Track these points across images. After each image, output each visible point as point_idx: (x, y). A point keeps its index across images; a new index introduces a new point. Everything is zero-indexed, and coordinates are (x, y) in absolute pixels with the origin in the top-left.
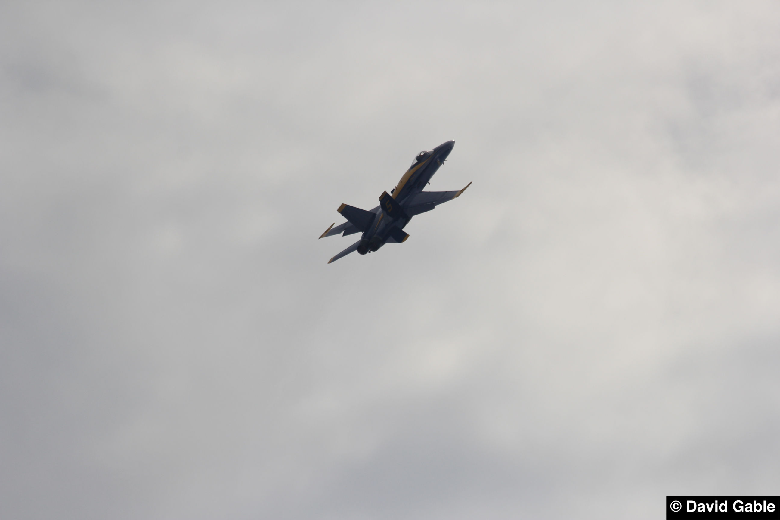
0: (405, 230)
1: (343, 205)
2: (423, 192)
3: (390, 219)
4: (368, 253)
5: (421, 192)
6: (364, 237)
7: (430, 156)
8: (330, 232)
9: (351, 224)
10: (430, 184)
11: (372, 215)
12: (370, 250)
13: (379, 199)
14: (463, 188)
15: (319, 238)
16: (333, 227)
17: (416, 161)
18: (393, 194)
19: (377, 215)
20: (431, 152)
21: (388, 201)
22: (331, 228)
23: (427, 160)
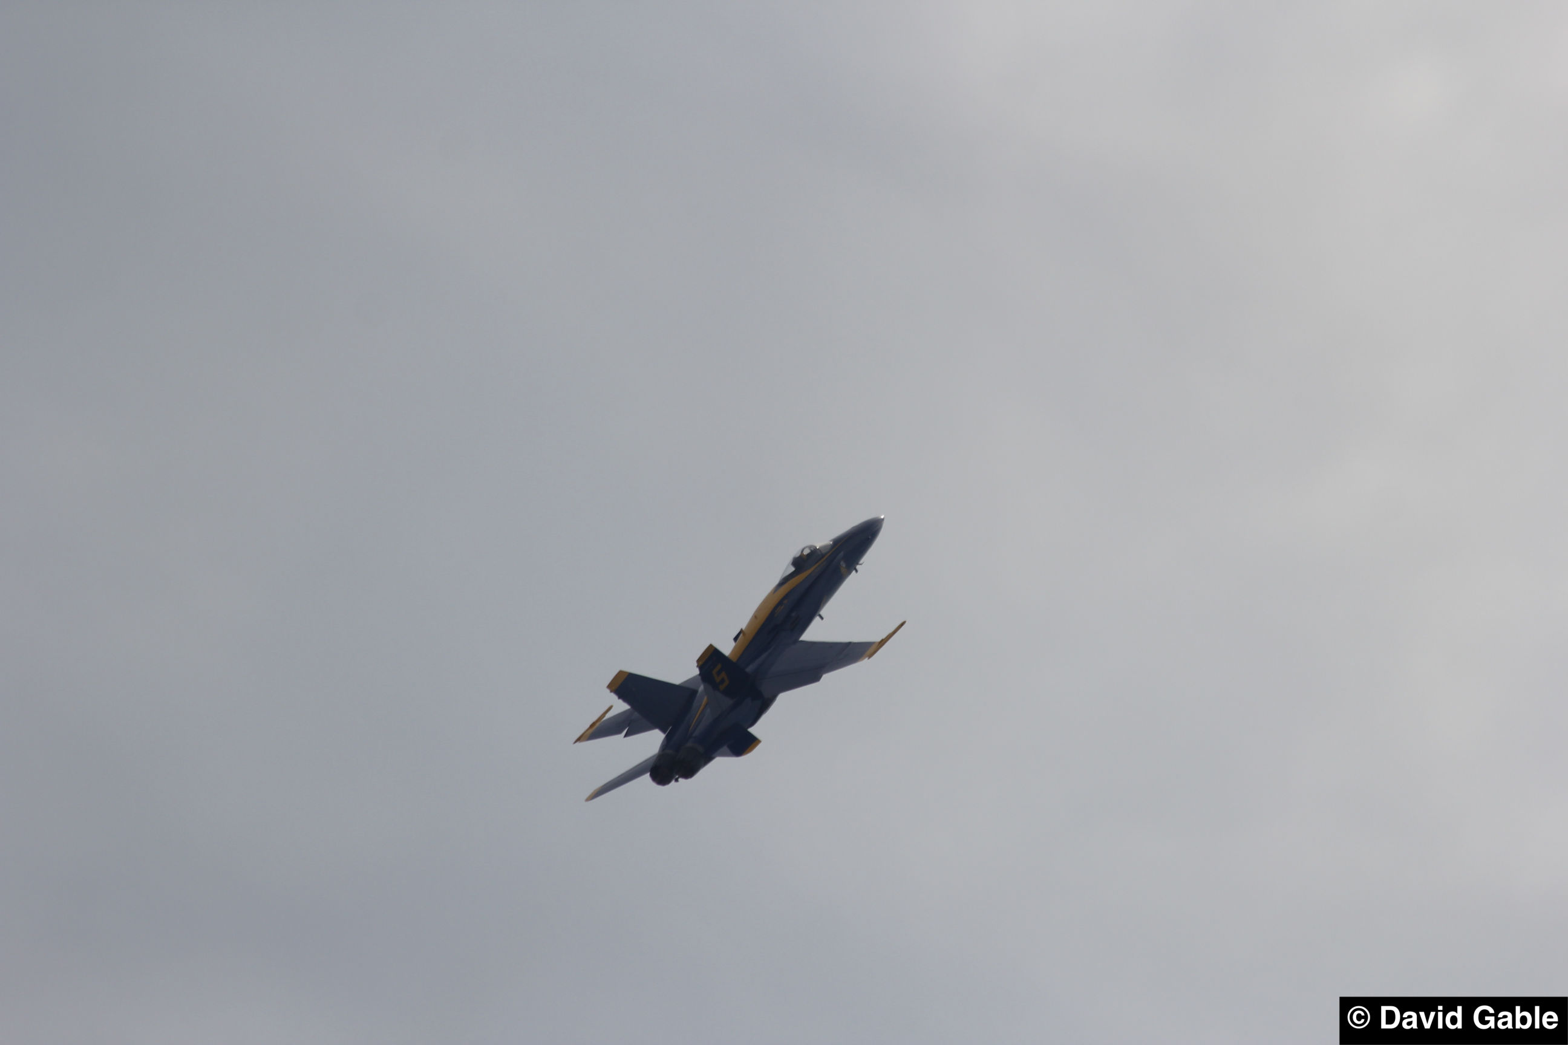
0: (753, 730)
1: (621, 673)
2: (802, 641)
4: (673, 782)
5: (797, 641)
6: (666, 745)
7: (823, 556)
8: (601, 729)
9: (636, 714)
10: (822, 618)
11: (682, 694)
12: (677, 777)
13: (696, 665)
14: (884, 637)
15: (574, 740)
16: (608, 716)
17: (792, 569)
18: (738, 641)
19: (698, 695)
20: (825, 547)
21: (719, 666)
22: (605, 719)
23: (817, 564)
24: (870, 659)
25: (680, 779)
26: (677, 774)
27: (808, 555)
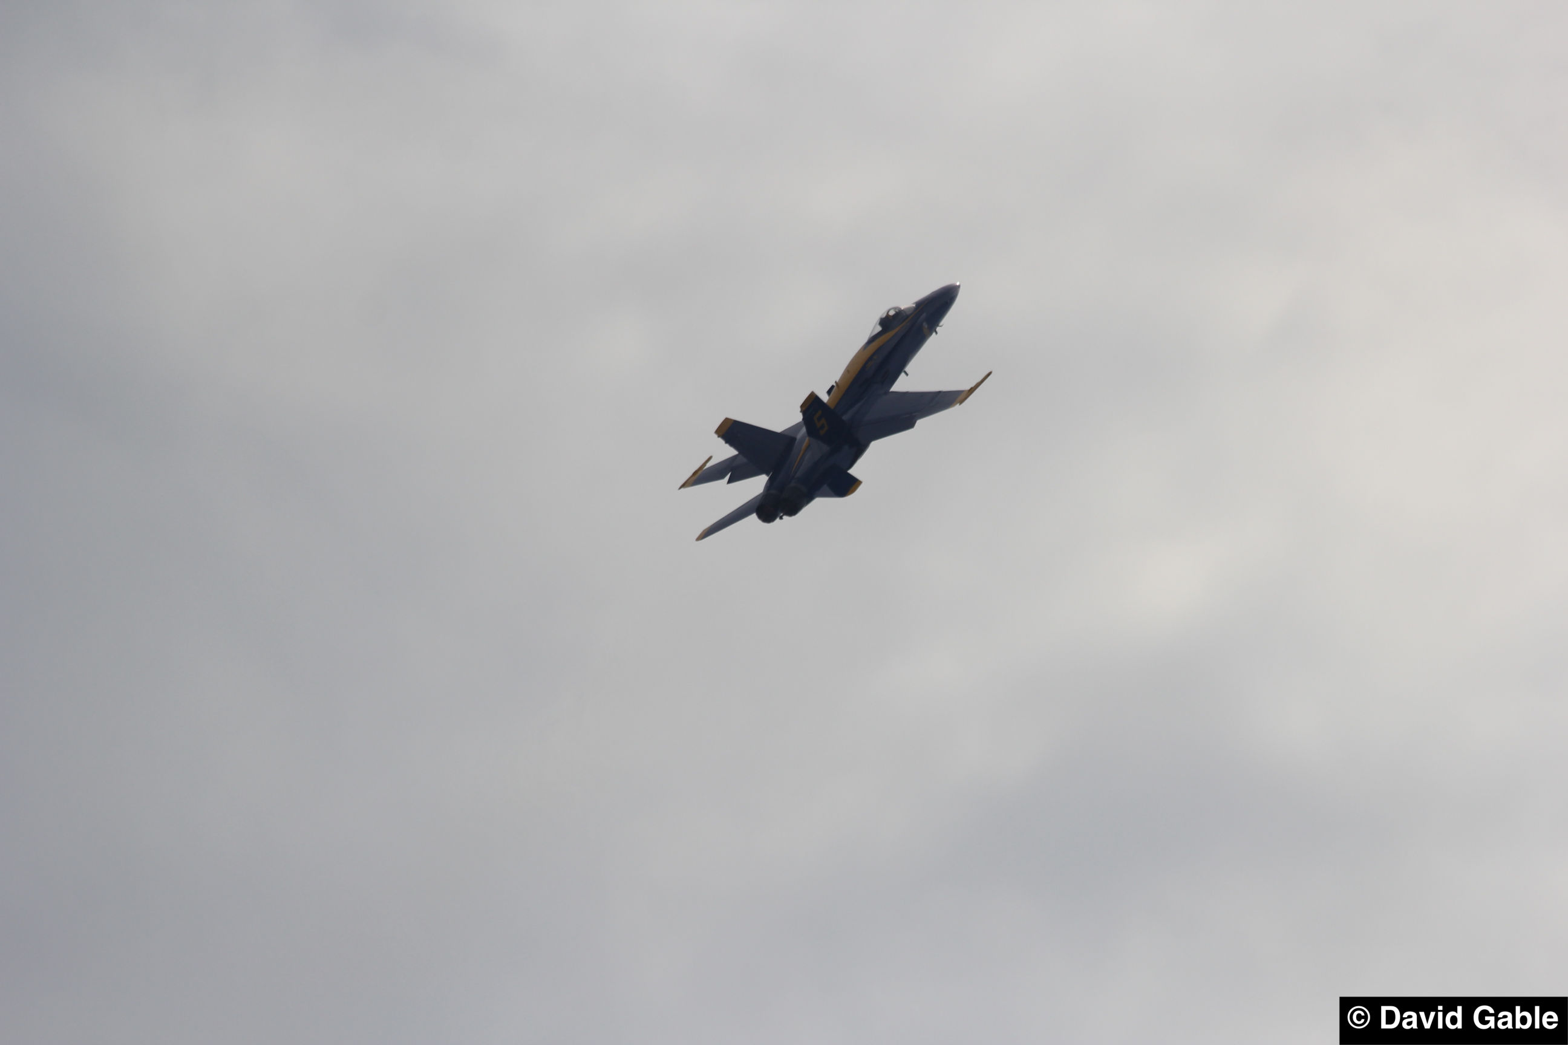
0: (853, 471)
1: (727, 420)
2: (893, 392)
3: (825, 448)
4: (778, 520)
5: (887, 392)
6: (769, 486)
7: (908, 316)
8: (704, 476)
9: (745, 460)
10: (907, 374)
11: (786, 439)
12: (782, 514)
13: (799, 409)
14: (973, 385)
15: (679, 487)
16: (709, 465)
17: (879, 329)
18: (832, 393)
19: (796, 442)
20: (909, 309)
21: (819, 413)
22: (705, 468)
23: (901, 326)
24: (961, 405)
25: (784, 517)
26: (782, 512)
27: (894, 316)
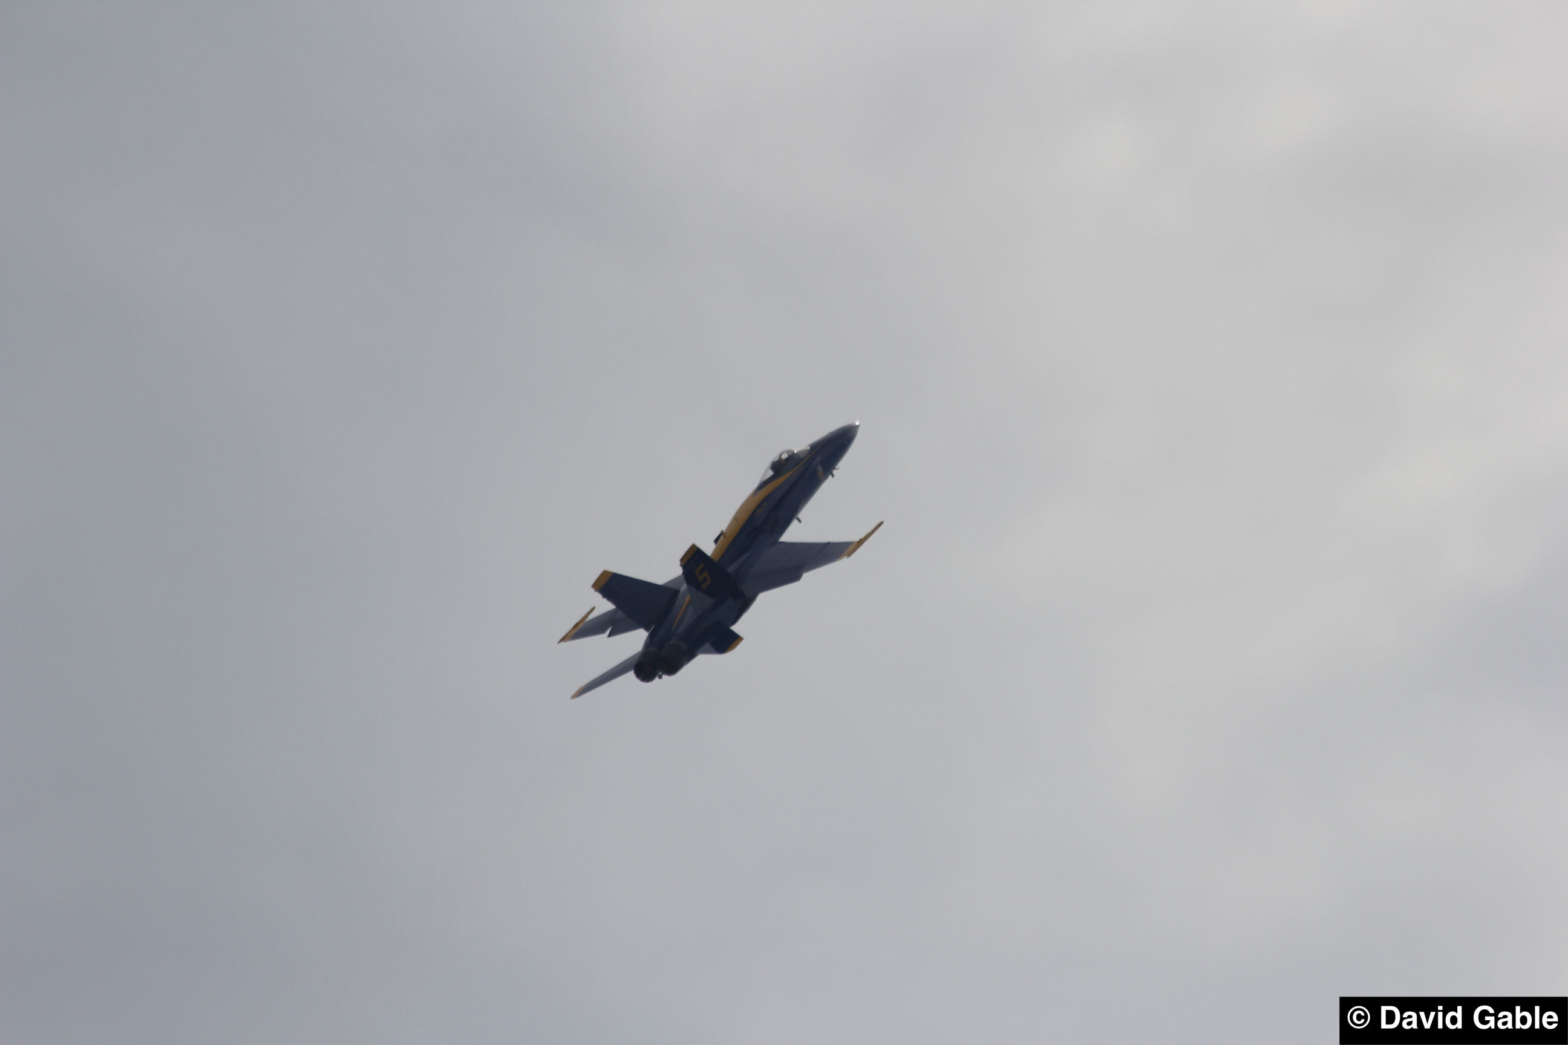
0: (736, 628)
1: (605, 573)
2: (781, 542)
3: (709, 601)
4: (657, 679)
5: (776, 542)
6: (649, 643)
7: (801, 460)
8: (584, 629)
9: (620, 614)
10: (800, 521)
11: (665, 594)
12: (661, 673)
13: (679, 564)
14: (862, 536)
15: (559, 640)
16: (591, 617)
17: (771, 473)
18: (719, 541)
19: (680, 594)
20: (802, 451)
21: (702, 566)
22: (588, 619)
23: (795, 469)
24: (850, 558)
25: (664, 676)
26: (661, 671)
27: (787, 459)
